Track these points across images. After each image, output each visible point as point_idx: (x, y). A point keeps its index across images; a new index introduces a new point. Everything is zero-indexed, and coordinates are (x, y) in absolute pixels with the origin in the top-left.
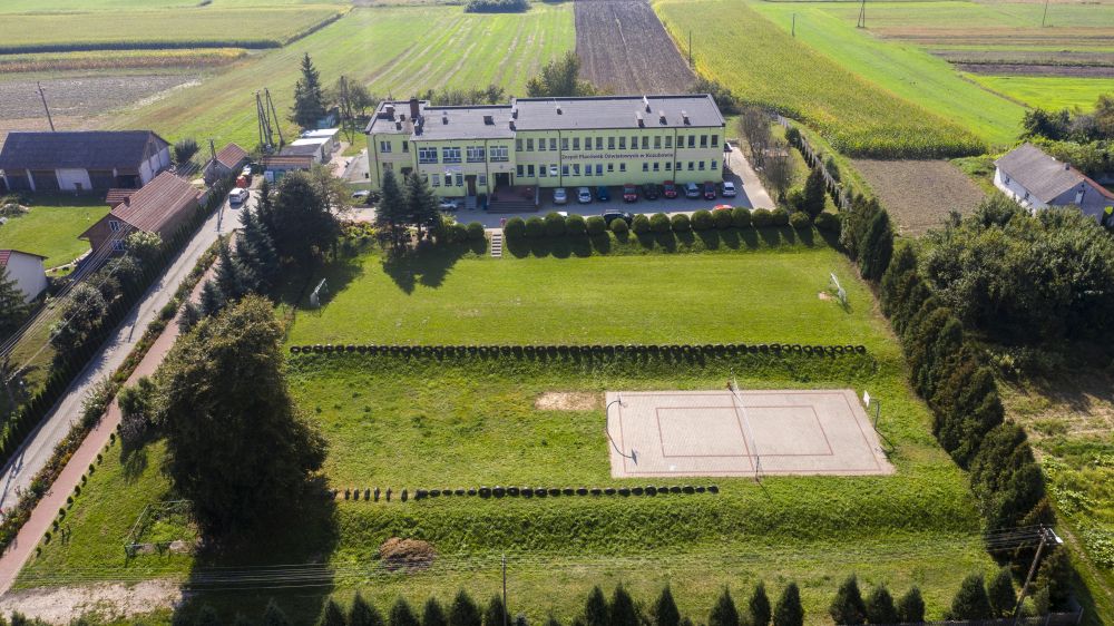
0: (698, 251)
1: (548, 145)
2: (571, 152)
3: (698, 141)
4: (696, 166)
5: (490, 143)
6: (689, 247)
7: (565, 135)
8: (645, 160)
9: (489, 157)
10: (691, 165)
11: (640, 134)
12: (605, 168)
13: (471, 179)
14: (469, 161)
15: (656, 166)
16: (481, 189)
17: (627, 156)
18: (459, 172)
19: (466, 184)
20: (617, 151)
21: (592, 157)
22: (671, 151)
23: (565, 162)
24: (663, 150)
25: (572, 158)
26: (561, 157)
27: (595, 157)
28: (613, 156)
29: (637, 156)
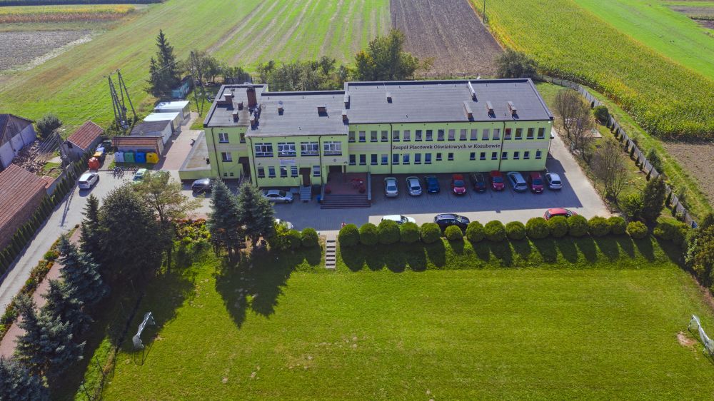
0: (536, 265)
1: (379, 137)
2: (402, 143)
3: (525, 134)
4: (521, 155)
5: (323, 139)
6: (527, 260)
7: (396, 128)
8: (473, 150)
9: (323, 151)
10: (516, 154)
11: (469, 127)
12: (434, 158)
13: (305, 171)
14: (303, 155)
15: (483, 155)
16: (315, 180)
17: (456, 147)
18: (294, 165)
19: (301, 176)
20: (446, 142)
21: (421, 147)
22: (498, 142)
23: (395, 152)
24: (491, 141)
25: (402, 148)
26: (392, 148)
27: (425, 147)
28: (442, 147)
29: (465, 146)
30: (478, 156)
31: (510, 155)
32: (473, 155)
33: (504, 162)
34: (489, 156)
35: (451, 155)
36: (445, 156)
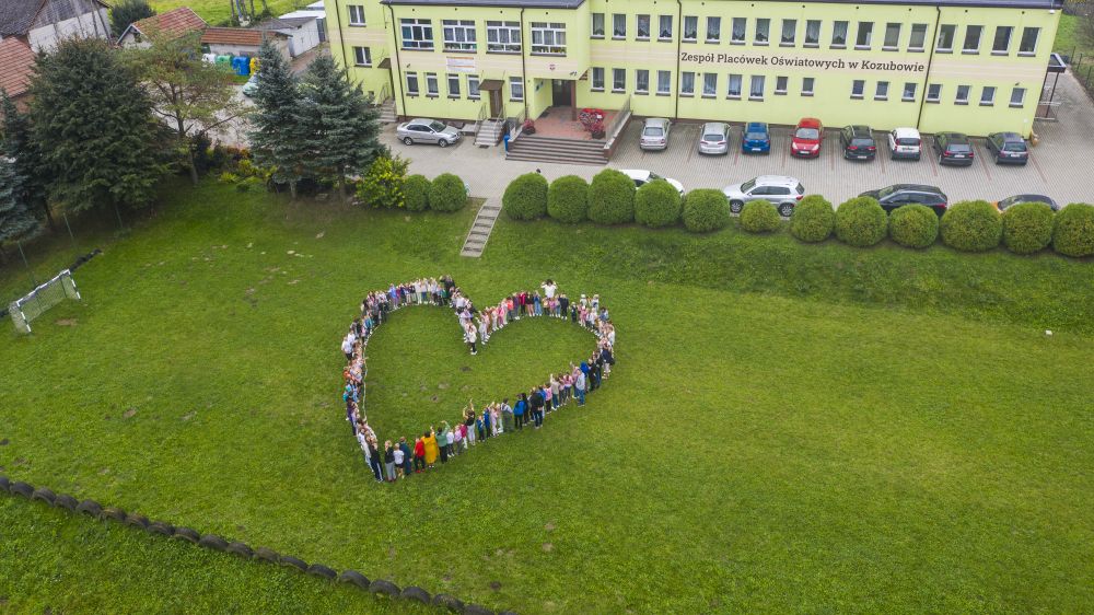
1: (655, 29)
2: (700, 46)
3: (987, 39)
4: (975, 96)
7: (690, 9)
9: (528, 45)
10: (963, 93)
11: (854, 16)
12: (770, 85)
14: (491, 51)
15: (883, 87)
16: (512, 110)
18: (473, 71)
20: (799, 51)
22: (922, 59)
23: (687, 66)
24: (902, 55)
30: (870, 90)
33: (930, 109)
34: (896, 91)
35: (808, 84)
36: (795, 86)
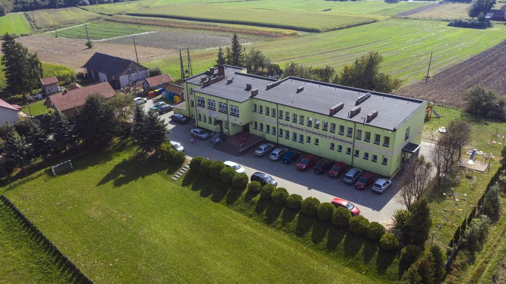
1: (271, 112)
3: (373, 138)
5: (230, 103)
9: (230, 111)
11: (330, 121)
12: (305, 139)
13: (221, 123)
14: (220, 111)
15: (340, 147)
16: (225, 131)
17: (320, 135)
18: (215, 116)
19: (218, 126)
20: (313, 129)
21: (296, 128)
23: (281, 127)
24: (346, 137)
25: (284, 125)
26: (278, 123)
27: (299, 129)
28: (310, 132)
29: (326, 136)
30: (336, 148)
31: (361, 154)
32: (333, 145)
33: (356, 159)
34: (344, 150)
35: (317, 141)
36: (313, 141)
